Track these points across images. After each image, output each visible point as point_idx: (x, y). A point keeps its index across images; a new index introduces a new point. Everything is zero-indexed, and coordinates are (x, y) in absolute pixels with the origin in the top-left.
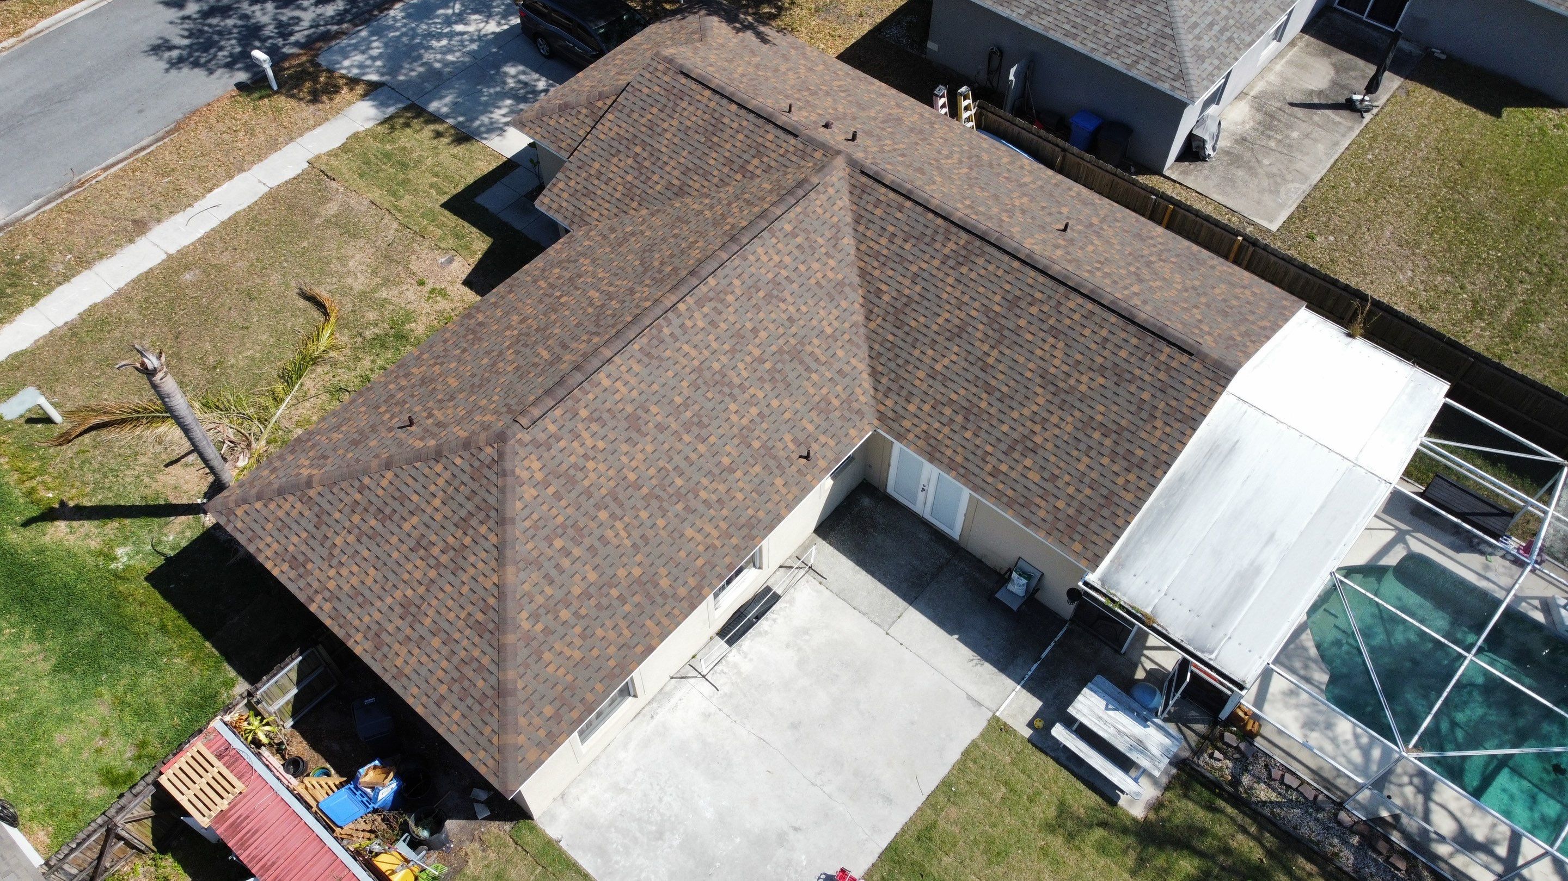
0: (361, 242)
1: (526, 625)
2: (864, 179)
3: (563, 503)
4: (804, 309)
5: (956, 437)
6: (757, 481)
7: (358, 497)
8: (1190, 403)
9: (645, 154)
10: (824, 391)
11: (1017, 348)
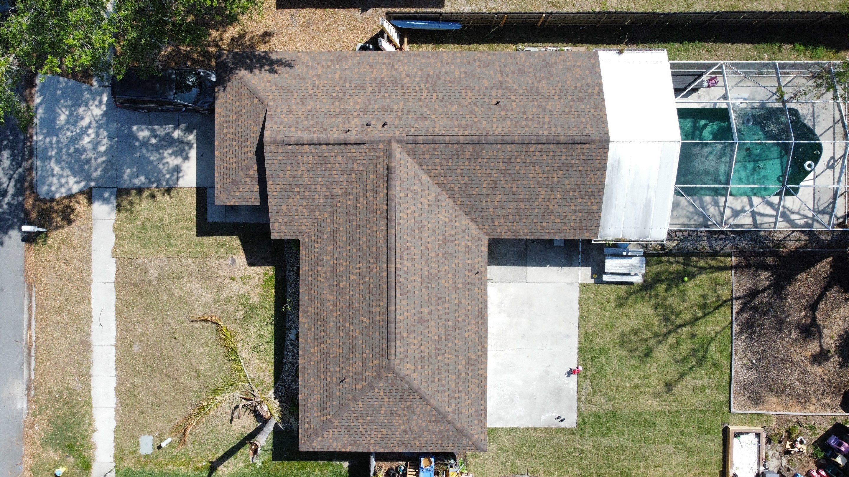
0: (186, 279)
2: (410, 146)
4: (433, 221)
6: (470, 297)
7: (355, 415)
8: (598, 162)
9: (302, 190)
10: (463, 244)
11: (521, 179)
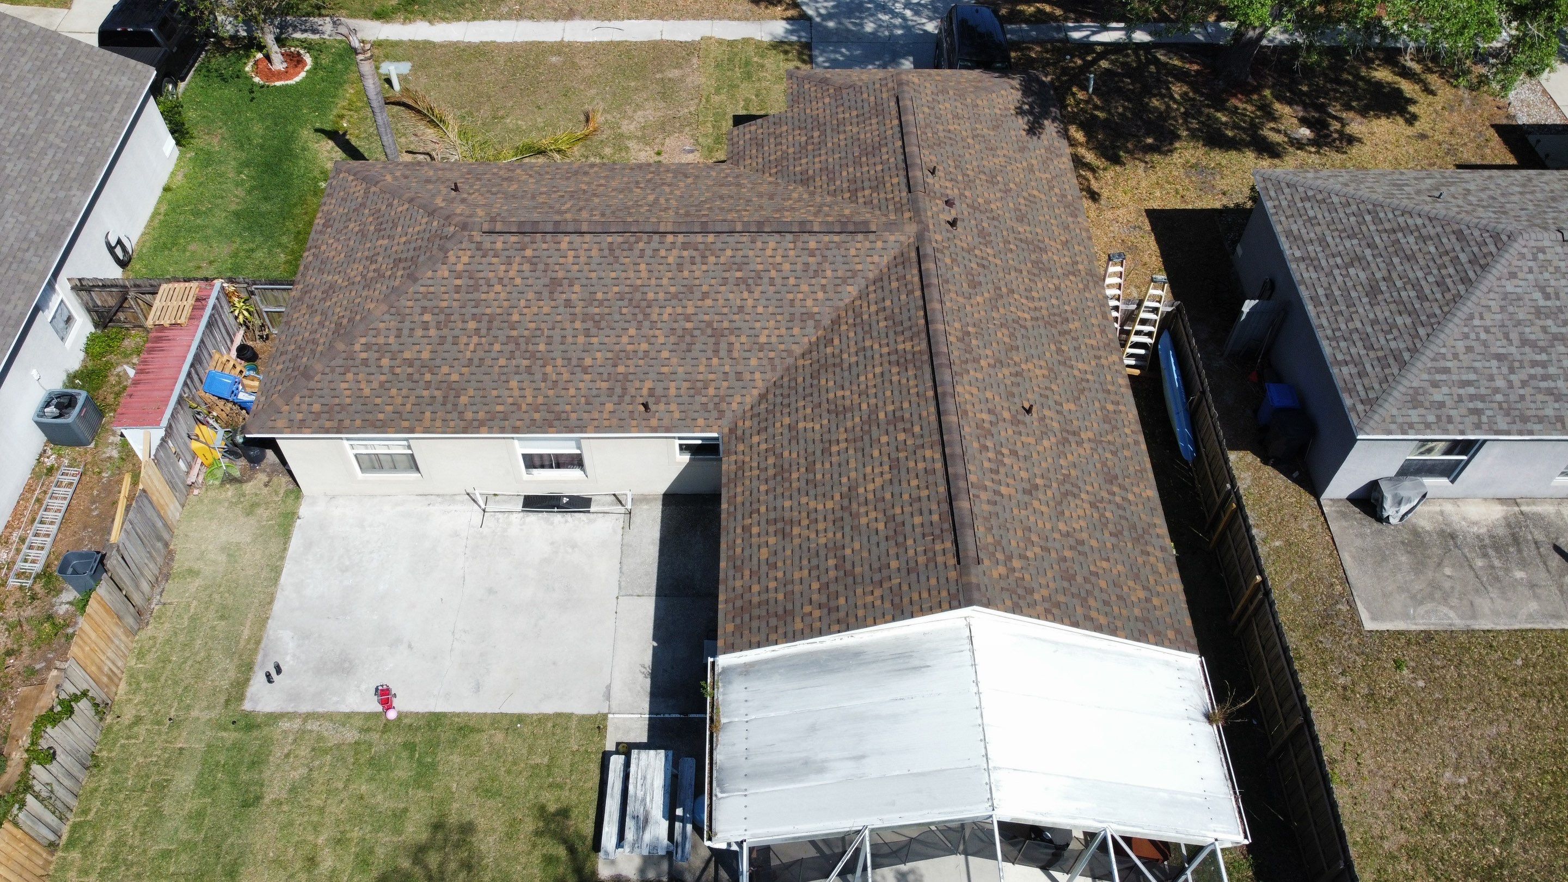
0: (662, 105)
1: (357, 347)
2: (913, 255)
3: (456, 296)
5: (755, 483)
6: (594, 392)
7: (384, 208)
8: (915, 597)
9: (816, 141)
